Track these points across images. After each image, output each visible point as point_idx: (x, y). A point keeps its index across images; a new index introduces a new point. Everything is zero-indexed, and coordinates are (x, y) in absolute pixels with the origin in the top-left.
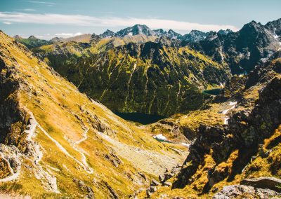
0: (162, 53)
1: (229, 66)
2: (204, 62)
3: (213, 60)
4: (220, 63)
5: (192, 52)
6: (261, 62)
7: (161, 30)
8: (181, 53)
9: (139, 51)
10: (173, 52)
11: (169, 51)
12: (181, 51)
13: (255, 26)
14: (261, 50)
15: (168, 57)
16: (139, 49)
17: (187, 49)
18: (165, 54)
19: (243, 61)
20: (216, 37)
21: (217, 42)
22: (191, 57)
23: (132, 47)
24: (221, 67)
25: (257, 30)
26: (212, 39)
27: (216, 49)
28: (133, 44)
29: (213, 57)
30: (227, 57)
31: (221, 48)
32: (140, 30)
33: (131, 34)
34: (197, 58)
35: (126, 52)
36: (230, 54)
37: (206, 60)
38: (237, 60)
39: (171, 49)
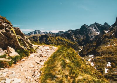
0: (49, 40)
1: (78, 43)
2: (67, 42)
3: (71, 41)
4: (74, 42)
5: (62, 38)
6: (91, 41)
7: (46, 32)
8: (57, 39)
9: (38, 39)
10: (53, 39)
11: (52, 39)
12: (57, 38)
13: (86, 26)
14: (90, 35)
15: (51, 41)
16: (38, 38)
17: (59, 37)
18: (50, 40)
19: (83, 41)
20: (71, 31)
21: (71, 33)
22: (61, 40)
23: (35, 38)
24: (75, 44)
25: (87, 28)
26: (69, 32)
27: (72, 36)
28: (35, 36)
29: (71, 40)
30: (76, 39)
31: (73, 36)
32: (37, 32)
33: (33, 34)
34: (64, 41)
35: (32, 40)
36: (78, 38)
37: (68, 41)
38: (81, 41)
39: (52, 37)
